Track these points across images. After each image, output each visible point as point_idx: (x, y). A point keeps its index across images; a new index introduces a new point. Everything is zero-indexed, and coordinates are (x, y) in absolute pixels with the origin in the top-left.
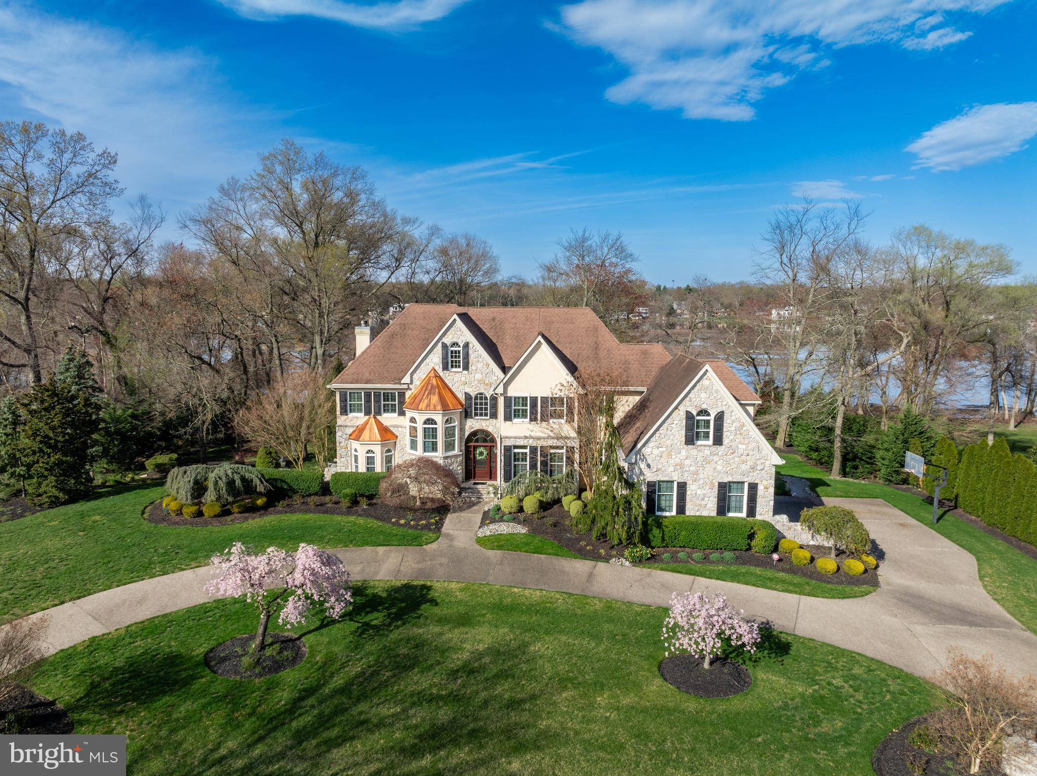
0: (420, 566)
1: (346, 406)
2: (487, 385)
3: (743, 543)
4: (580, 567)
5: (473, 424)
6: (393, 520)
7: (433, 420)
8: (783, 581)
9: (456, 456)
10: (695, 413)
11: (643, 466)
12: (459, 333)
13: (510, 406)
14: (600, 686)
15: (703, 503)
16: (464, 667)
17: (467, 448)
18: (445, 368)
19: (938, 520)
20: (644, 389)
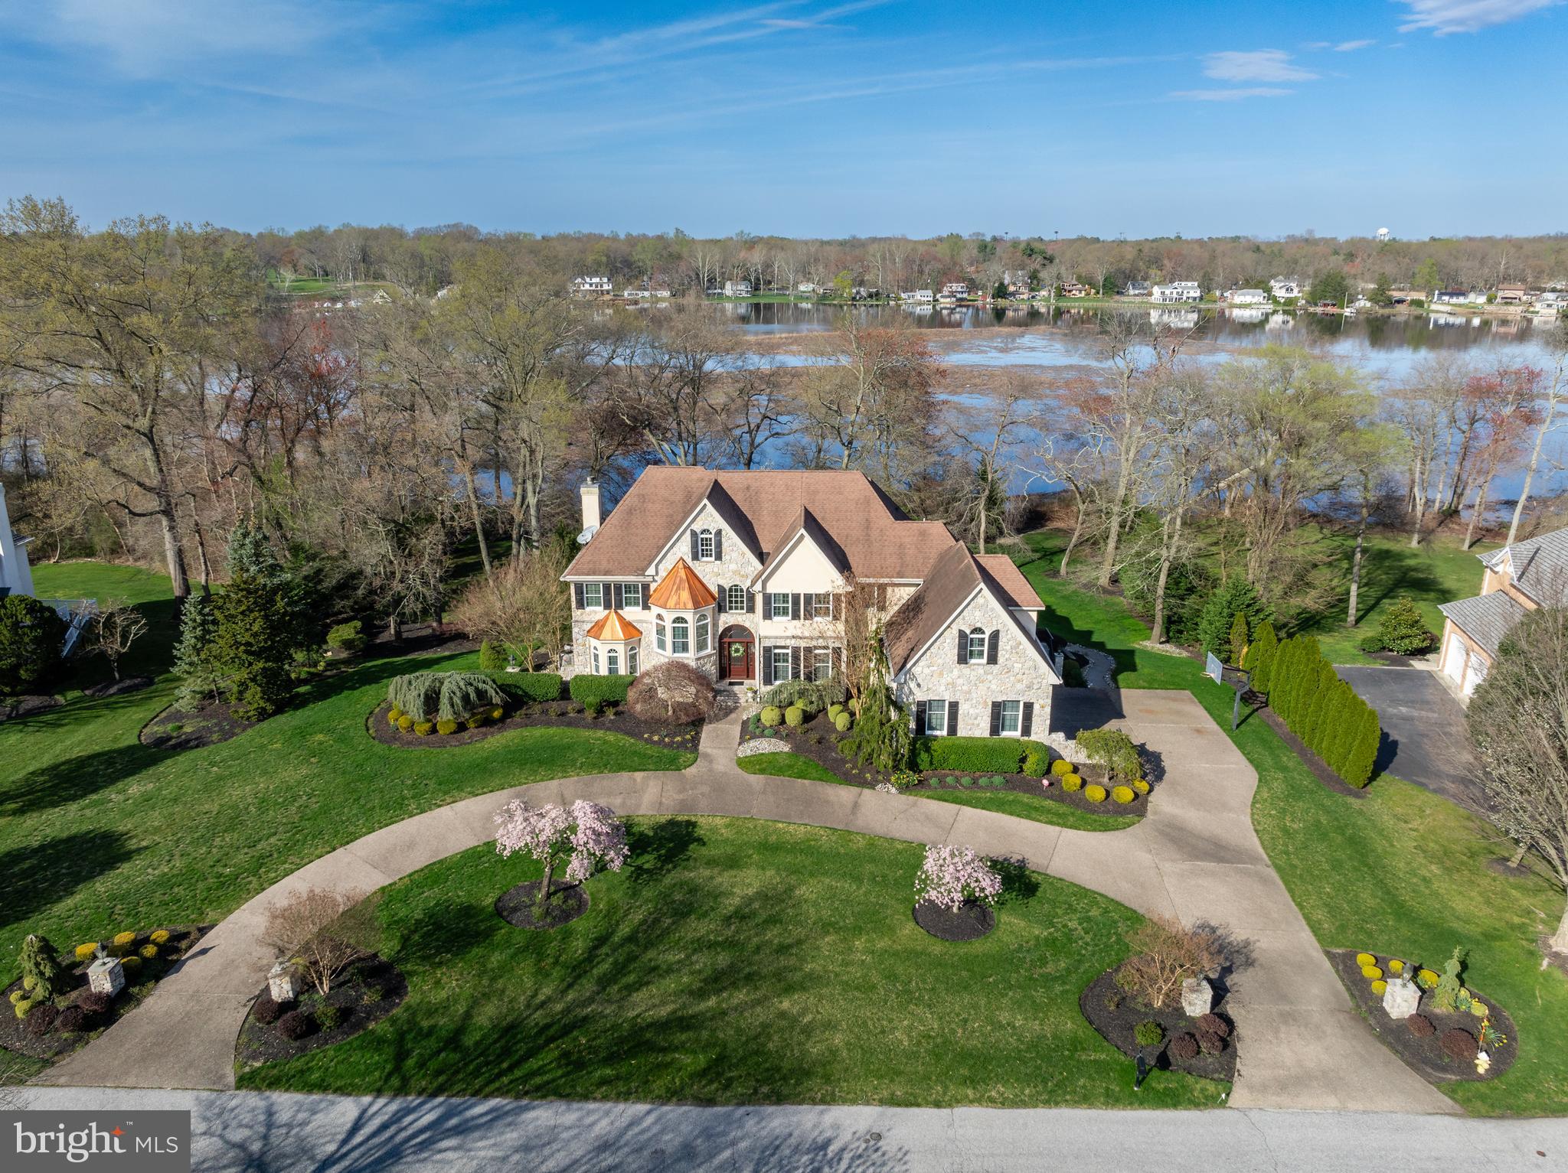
0: (681, 796)
1: (582, 599)
2: (743, 576)
3: (1014, 767)
4: (844, 794)
5: (727, 619)
6: (646, 736)
7: (683, 619)
8: (1049, 811)
9: (710, 656)
10: (968, 632)
11: (912, 685)
12: (710, 519)
13: (770, 603)
14: (858, 930)
15: (976, 722)
16: (736, 912)
17: (721, 644)
18: (695, 557)
19: (1238, 726)
20: (920, 581)
